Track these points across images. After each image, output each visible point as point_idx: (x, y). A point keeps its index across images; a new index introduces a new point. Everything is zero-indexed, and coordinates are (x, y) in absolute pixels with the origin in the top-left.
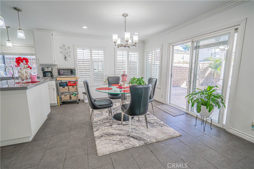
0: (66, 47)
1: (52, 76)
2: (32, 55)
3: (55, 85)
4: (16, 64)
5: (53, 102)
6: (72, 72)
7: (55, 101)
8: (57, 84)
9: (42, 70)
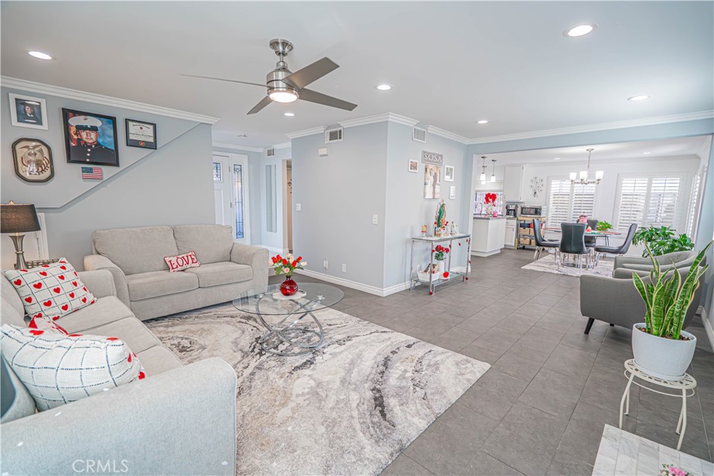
0: (537, 180)
1: (515, 215)
2: (500, 191)
3: (515, 225)
4: (485, 200)
5: (508, 243)
6: (537, 211)
7: (512, 242)
8: (517, 225)
9: (507, 208)
